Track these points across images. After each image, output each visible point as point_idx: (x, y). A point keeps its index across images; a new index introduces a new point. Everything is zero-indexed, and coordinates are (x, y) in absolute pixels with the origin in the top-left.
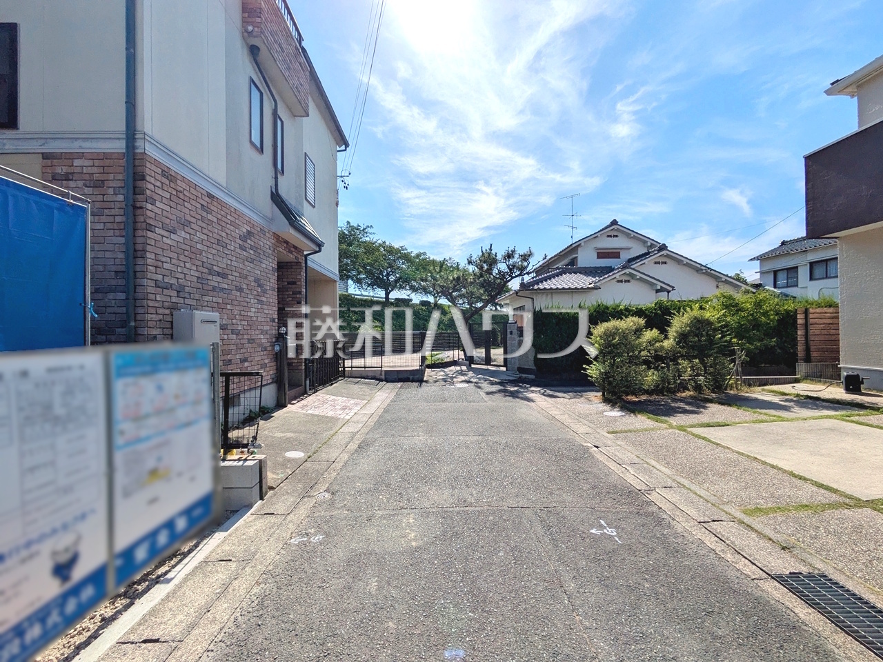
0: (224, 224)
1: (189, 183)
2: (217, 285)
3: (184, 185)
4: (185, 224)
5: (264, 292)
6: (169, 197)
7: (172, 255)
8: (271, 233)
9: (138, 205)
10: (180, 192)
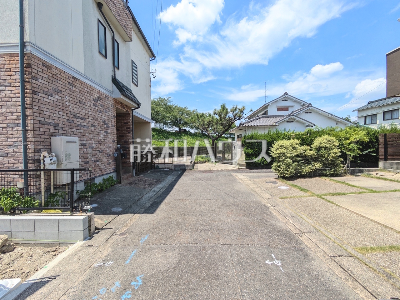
0: (83, 93)
1: (61, 71)
2: (79, 124)
3: (57, 71)
4: (58, 92)
5: (108, 127)
6: (47, 77)
7: (49, 107)
8: (112, 99)
9: (27, 80)
10: (55, 75)
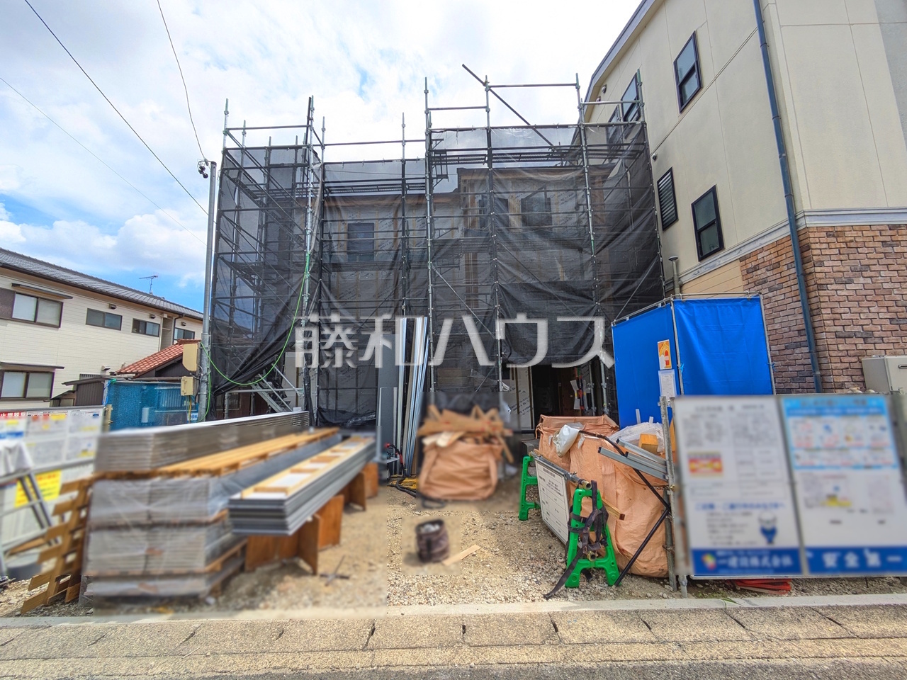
6: (837, 253)
9: (808, 271)
